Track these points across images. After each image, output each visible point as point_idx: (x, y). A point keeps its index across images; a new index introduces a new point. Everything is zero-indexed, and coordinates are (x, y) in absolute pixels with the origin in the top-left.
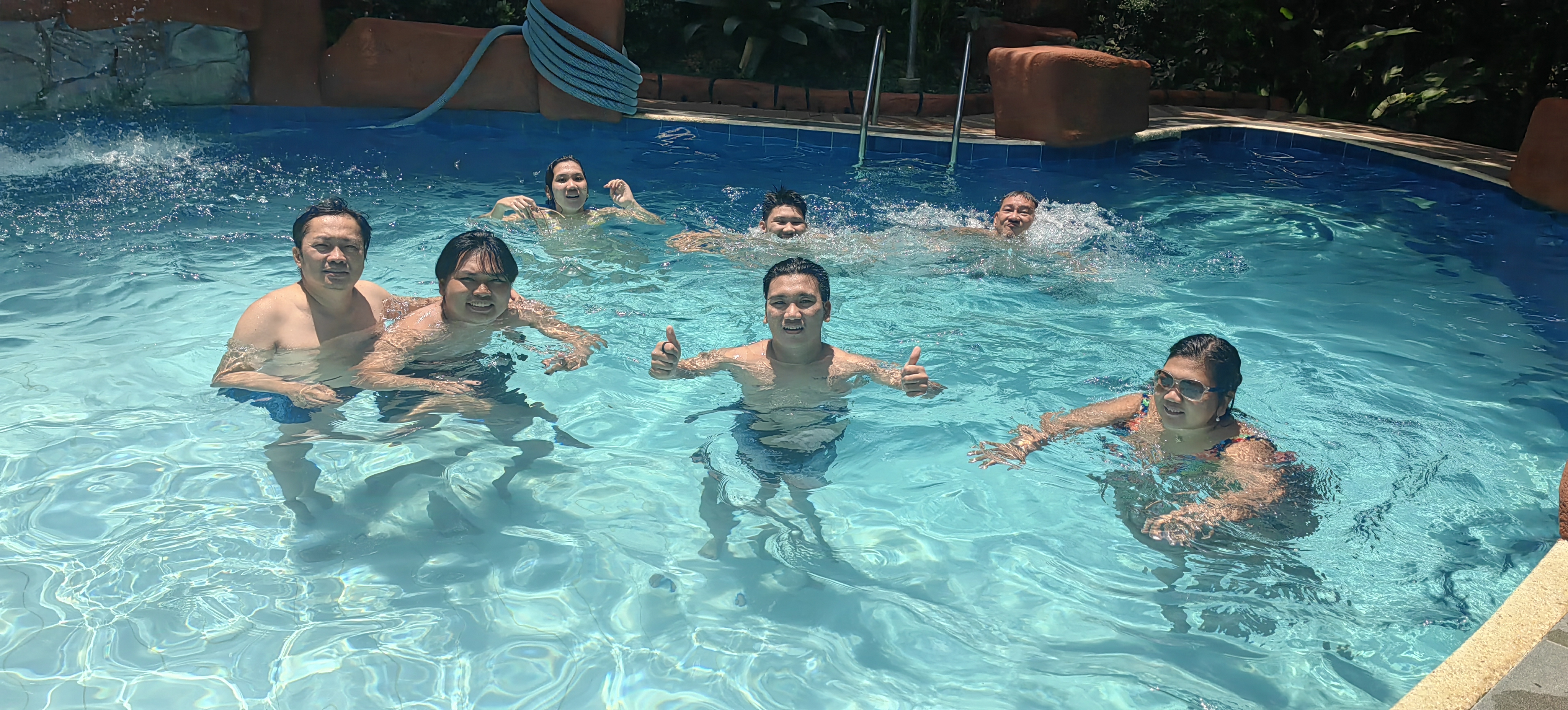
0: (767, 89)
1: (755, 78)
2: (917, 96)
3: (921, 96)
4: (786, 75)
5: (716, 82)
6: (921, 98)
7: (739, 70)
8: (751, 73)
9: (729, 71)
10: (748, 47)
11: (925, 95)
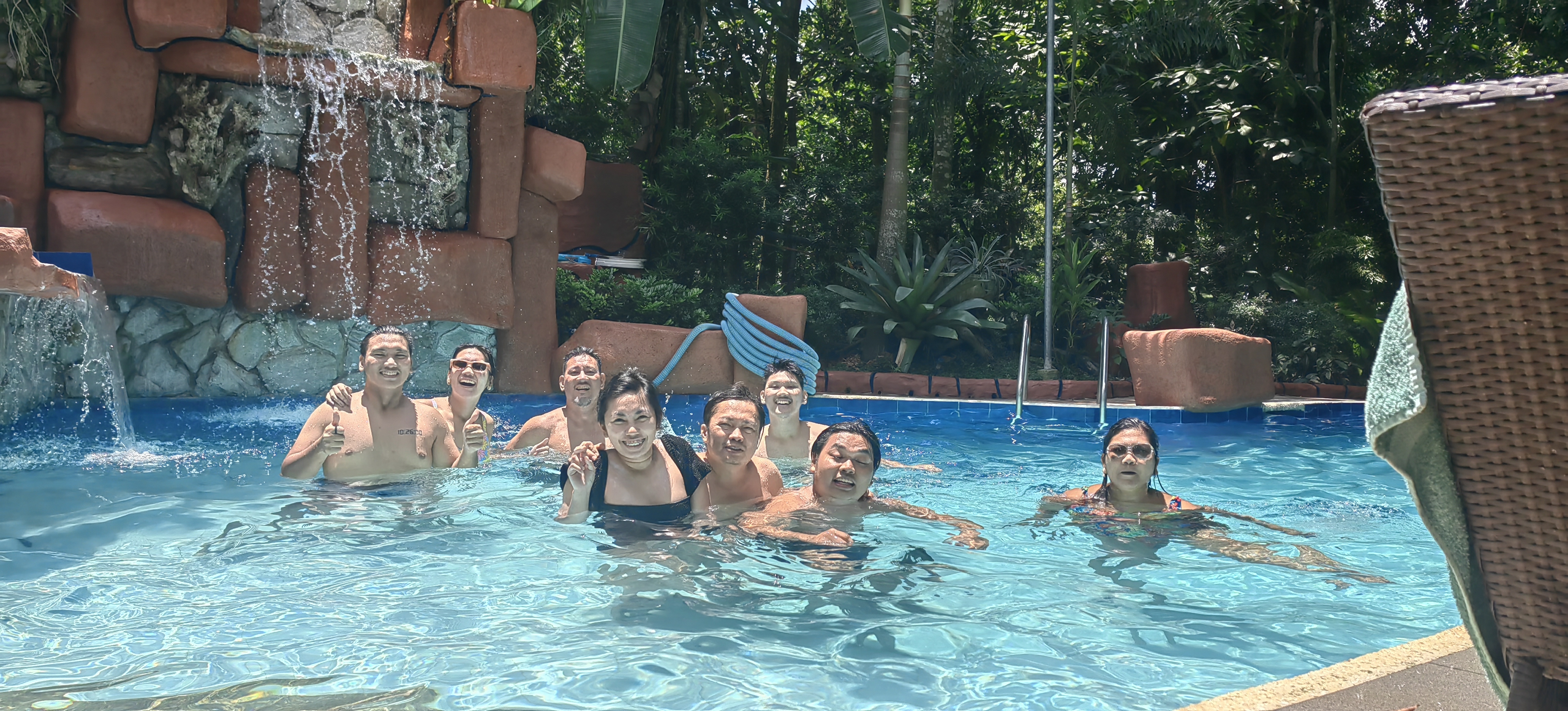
0: (921, 380)
1: (909, 372)
2: (1057, 382)
3: (1061, 382)
4: (938, 367)
5: (876, 375)
6: (1061, 384)
7: (896, 366)
8: (906, 368)
9: (888, 367)
10: (902, 348)
11: (1065, 382)
